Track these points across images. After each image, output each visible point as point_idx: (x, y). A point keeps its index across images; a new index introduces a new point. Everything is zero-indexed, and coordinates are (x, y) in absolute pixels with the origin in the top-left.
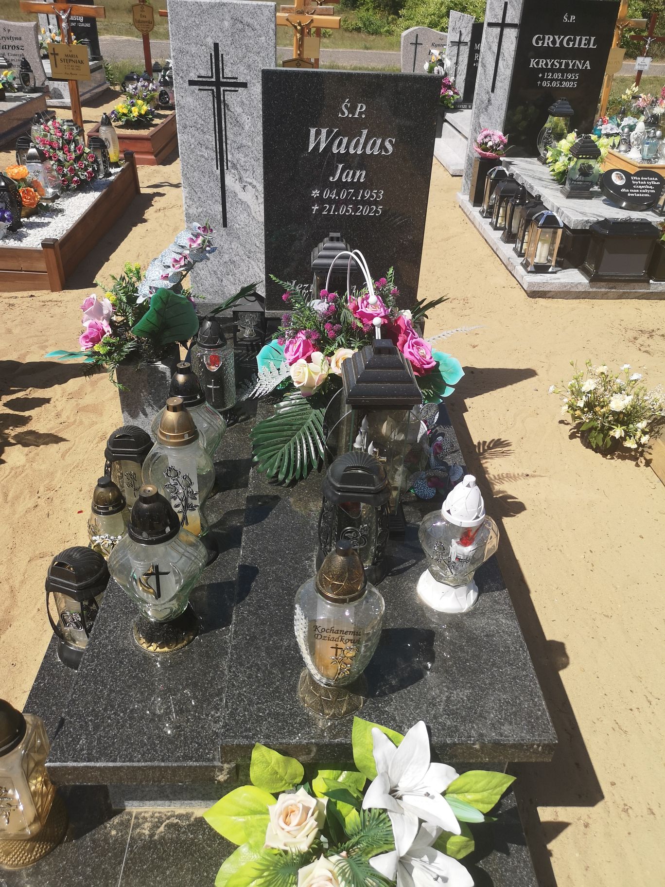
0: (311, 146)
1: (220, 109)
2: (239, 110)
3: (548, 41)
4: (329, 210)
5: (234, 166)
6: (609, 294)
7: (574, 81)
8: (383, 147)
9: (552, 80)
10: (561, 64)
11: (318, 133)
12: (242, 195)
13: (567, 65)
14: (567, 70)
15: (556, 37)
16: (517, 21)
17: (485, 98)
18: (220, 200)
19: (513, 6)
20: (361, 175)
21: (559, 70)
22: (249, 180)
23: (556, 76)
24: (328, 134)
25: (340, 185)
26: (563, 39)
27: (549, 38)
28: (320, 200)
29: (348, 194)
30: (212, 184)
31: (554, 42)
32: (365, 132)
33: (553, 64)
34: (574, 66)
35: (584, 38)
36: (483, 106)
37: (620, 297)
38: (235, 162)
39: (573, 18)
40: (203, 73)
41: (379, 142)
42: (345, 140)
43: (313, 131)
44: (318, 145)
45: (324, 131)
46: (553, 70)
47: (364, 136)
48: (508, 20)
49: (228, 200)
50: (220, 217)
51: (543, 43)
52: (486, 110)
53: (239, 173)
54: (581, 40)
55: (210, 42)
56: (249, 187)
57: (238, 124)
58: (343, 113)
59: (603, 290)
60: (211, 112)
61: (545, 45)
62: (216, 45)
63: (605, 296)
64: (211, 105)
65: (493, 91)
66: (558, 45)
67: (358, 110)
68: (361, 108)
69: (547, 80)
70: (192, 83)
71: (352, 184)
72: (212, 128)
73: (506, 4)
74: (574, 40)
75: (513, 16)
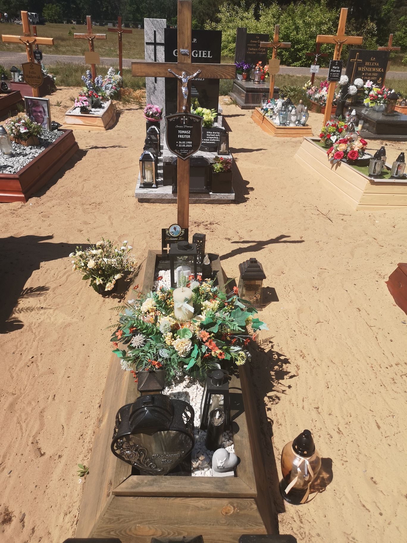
16: (163, 42)
17: (152, 86)
19: (160, 33)
35: (204, 52)
36: (152, 91)
39: (195, 40)
52: (154, 93)
54: (202, 53)
73: (155, 32)
74: (198, 53)
75: (160, 38)
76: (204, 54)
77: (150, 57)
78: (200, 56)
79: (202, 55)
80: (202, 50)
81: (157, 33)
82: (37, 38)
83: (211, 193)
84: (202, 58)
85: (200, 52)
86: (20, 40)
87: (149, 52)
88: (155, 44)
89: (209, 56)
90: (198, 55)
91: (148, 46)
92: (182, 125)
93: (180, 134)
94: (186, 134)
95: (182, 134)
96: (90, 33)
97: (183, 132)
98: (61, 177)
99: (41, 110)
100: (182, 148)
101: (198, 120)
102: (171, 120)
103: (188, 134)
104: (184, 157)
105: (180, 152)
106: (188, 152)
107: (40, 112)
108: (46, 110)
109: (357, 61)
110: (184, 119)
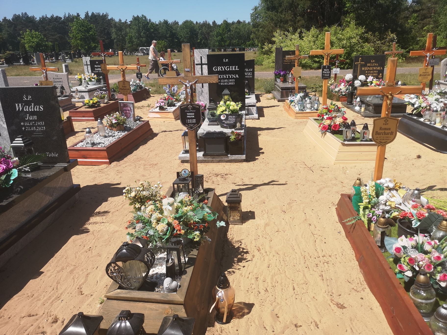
0: (17, 109)
3: (219, 69)
4: (28, 129)
6: (214, 161)
7: (233, 82)
8: (39, 108)
9: (224, 82)
10: (226, 76)
11: (18, 105)
13: (229, 76)
14: (229, 78)
15: (222, 67)
16: (206, 63)
17: (200, 90)
19: (204, 58)
20: (35, 117)
21: (226, 79)
23: (225, 81)
24: (22, 105)
25: (29, 121)
26: (225, 67)
27: (219, 68)
28: (24, 126)
29: (33, 123)
31: (222, 69)
32: (33, 104)
33: (223, 77)
34: (232, 76)
35: (233, 67)
36: (200, 93)
37: (219, 162)
39: (227, 60)
41: (38, 107)
42: (27, 107)
43: (17, 105)
44: (19, 109)
45: (20, 104)
46: (224, 79)
47: (33, 105)
48: (203, 62)
51: (217, 70)
52: (202, 95)
54: (232, 68)
58: (25, 99)
59: (210, 159)
61: (219, 70)
63: (212, 162)
65: (203, 87)
66: (223, 70)
67: (29, 98)
68: (30, 97)
69: (222, 82)
71: (33, 120)
73: (201, 57)
74: (230, 68)
75: (205, 61)
76: (233, 68)
77: (198, 73)
78: (231, 70)
79: (232, 69)
80: (232, 65)
81: (202, 58)
82: (127, 66)
83: (229, 155)
84: (232, 71)
85: (231, 67)
86: (117, 68)
87: (198, 69)
88: (202, 64)
89: (237, 69)
90: (230, 69)
91: (197, 66)
92: (189, 110)
93: (188, 115)
94: (192, 115)
95: (189, 115)
96: (170, 60)
97: (190, 114)
98: (136, 150)
100: (190, 123)
101: (198, 107)
102: (182, 108)
103: (193, 115)
104: (191, 129)
105: (189, 126)
106: (194, 125)
107: (129, 110)
108: (132, 109)
109: (360, 63)
110: (190, 107)
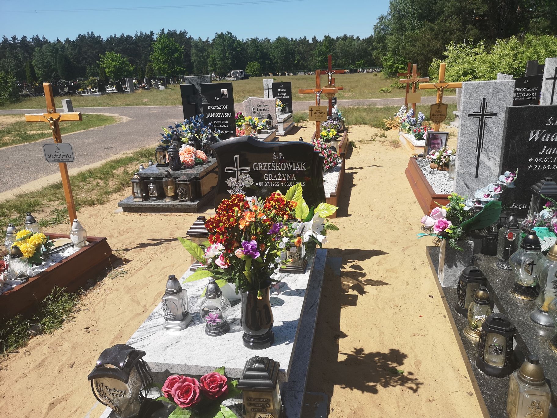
0: (531, 139)
1: (482, 125)
2: (491, 125)
4: (537, 168)
5: (486, 150)
11: (535, 133)
12: (488, 163)
18: (476, 165)
22: (492, 156)
24: (540, 133)
25: (544, 156)
28: (533, 163)
29: (548, 159)
30: (473, 159)
38: (486, 148)
40: (476, 111)
42: (549, 135)
43: (532, 132)
44: (534, 138)
45: (538, 132)
49: (480, 165)
50: (474, 173)
53: (488, 153)
55: (482, 98)
56: (492, 159)
57: (490, 131)
58: (549, 123)
60: (477, 127)
62: (484, 99)
64: (478, 124)
70: (470, 115)
71: (551, 155)
72: (477, 134)
82: (449, 83)
86: (435, 86)
96: (415, 78)
99: (440, 142)
107: (438, 144)
